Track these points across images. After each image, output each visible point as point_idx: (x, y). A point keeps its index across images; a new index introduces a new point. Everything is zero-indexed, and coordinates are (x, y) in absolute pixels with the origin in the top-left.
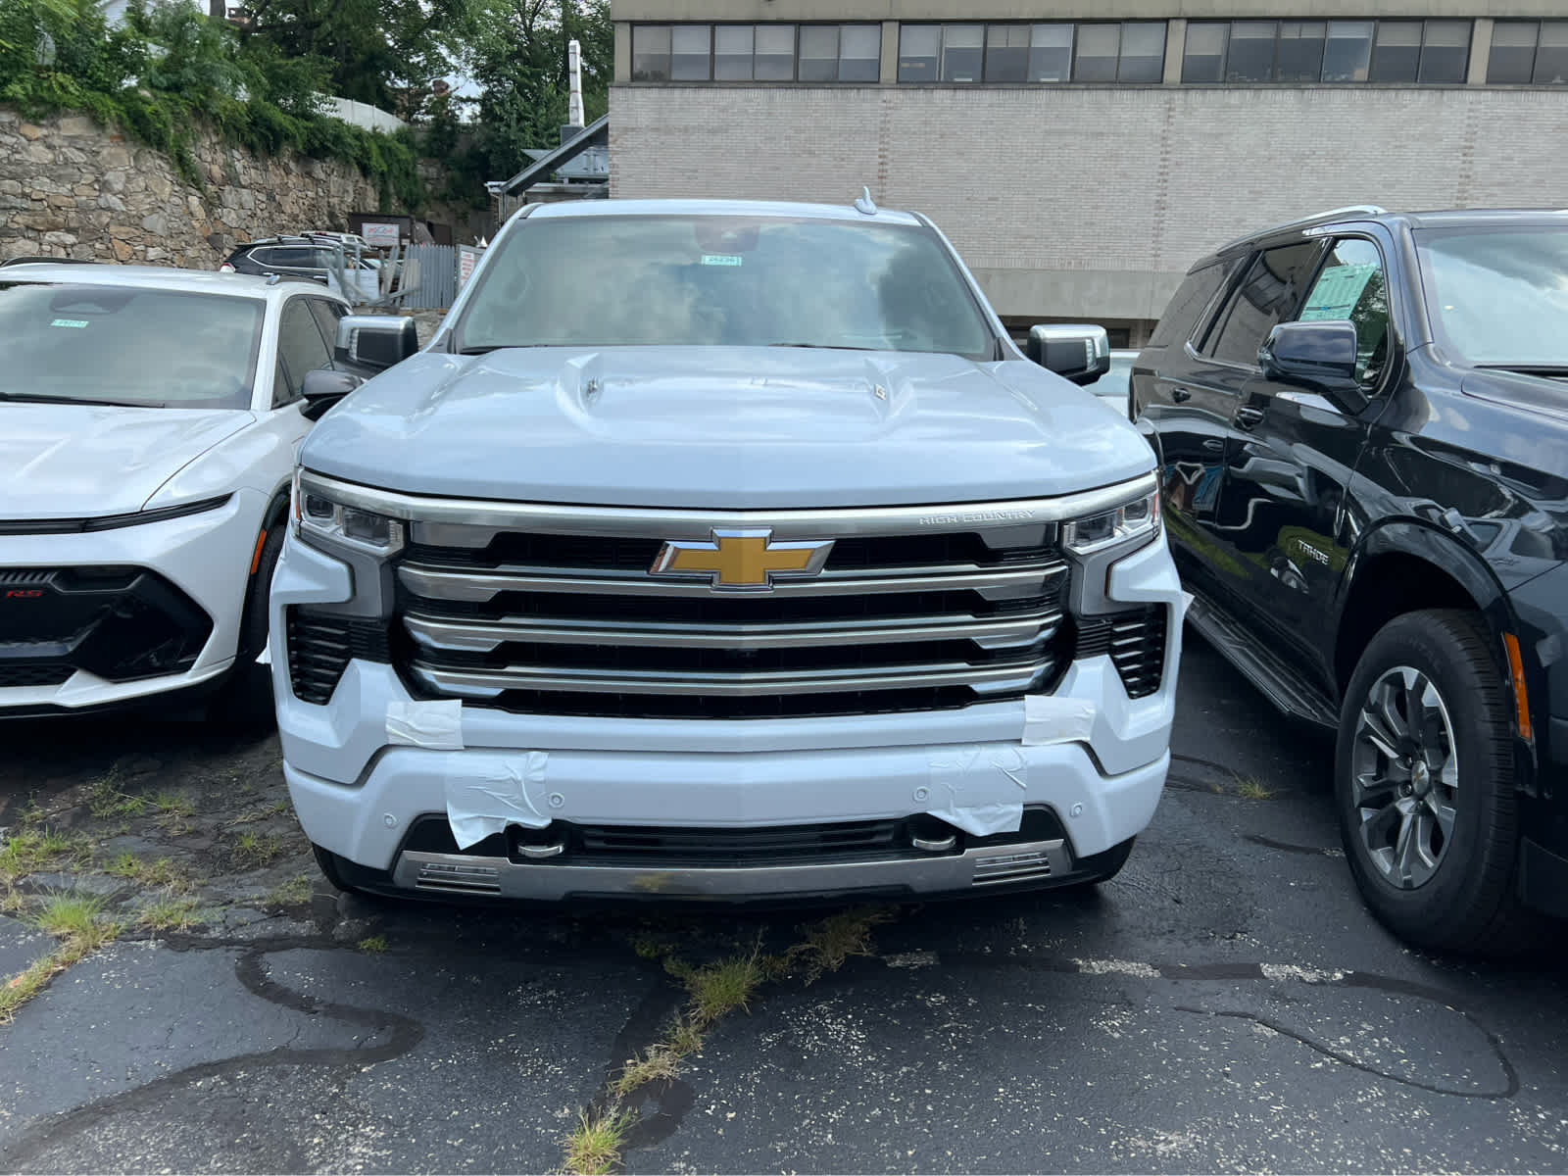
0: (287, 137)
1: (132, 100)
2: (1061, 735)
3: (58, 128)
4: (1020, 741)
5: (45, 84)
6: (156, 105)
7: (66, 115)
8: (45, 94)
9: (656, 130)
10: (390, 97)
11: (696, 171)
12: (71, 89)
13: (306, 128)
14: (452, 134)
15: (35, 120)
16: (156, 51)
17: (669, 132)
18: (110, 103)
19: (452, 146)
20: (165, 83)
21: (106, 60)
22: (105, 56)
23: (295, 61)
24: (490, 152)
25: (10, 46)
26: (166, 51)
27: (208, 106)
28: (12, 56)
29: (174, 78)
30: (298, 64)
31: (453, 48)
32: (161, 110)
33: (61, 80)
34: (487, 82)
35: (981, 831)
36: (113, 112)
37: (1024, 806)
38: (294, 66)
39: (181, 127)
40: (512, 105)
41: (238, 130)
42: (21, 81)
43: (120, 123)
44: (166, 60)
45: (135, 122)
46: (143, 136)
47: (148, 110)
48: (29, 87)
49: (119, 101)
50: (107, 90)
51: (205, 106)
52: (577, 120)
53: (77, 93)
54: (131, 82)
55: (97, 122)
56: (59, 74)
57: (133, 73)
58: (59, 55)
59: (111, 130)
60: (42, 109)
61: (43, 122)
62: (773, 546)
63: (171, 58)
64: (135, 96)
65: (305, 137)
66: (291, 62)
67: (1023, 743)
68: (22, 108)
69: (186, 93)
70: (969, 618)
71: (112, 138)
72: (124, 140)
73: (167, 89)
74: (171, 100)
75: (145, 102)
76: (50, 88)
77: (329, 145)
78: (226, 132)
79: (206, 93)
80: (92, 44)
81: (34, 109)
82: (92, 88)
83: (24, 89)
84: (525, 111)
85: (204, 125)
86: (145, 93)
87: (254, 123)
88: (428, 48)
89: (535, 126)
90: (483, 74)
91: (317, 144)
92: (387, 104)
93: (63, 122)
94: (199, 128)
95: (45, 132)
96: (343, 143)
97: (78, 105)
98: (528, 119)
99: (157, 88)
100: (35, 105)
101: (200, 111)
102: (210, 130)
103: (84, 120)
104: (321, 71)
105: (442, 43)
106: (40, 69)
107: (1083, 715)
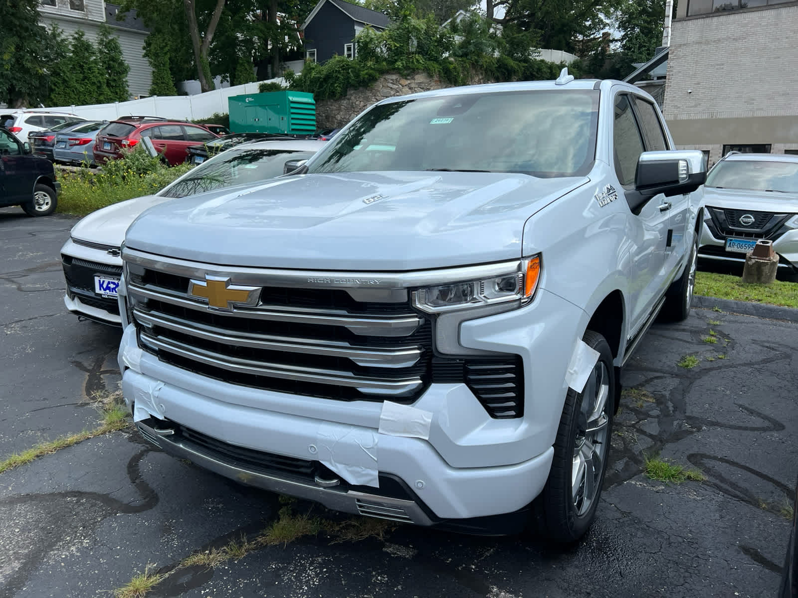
0: (514, 72)
1: (446, 63)
2: (405, 432)
3: (414, 79)
4: (378, 429)
5: (411, 60)
6: (455, 64)
7: (418, 73)
8: (410, 65)
9: (700, 43)
10: (572, 45)
11: (723, 65)
12: (421, 61)
13: (523, 67)
14: (603, 59)
15: (405, 77)
16: (458, 39)
17: (707, 43)
18: (436, 66)
19: (601, 66)
20: (461, 54)
21: (436, 46)
22: (436, 44)
23: (522, 34)
24: (621, 67)
25: (398, 45)
26: (463, 38)
27: (479, 62)
28: (399, 49)
29: (465, 50)
30: (525, 35)
31: (608, 14)
32: (457, 67)
33: (417, 58)
34: (625, 29)
35: (353, 481)
36: (436, 70)
37: (379, 472)
38: (522, 36)
39: (466, 73)
40: (636, 40)
41: (492, 72)
42: (402, 60)
43: (439, 75)
44: (463, 42)
45: (446, 73)
46: (448, 79)
47: (452, 66)
48: (404, 62)
49: (440, 64)
50: (436, 60)
51: (477, 61)
52: (667, 43)
53: (423, 63)
54: (446, 55)
55: (430, 76)
56: (417, 55)
57: (446, 51)
58: (418, 46)
59: (436, 78)
60: (409, 72)
61: (409, 77)
62: (231, 287)
63: (464, 42)
64: (447, 61)
65: (523, 71)
66: (520, 35)
67: (380, 431)
68: (401, 72)
69: (469, 57)
70: (347, 344)
71: (436, 81)
72: (440, 81)
73: (461, 56)
74: (462, 61)
75: (451, 63)
76: (413, 62)
77: (534, 73)
78: (486, 73)
79: (478, 56)
80: (431, 39)
81: (406, 72)
82: (429, 60)
83: (402, 63)
84: (644, 42)
85: (476, 71)
86: (452, 59)
87: (499, 67)
88: (594, 17)
89: (648, 50)
90: (623, 25)
91: (528, 72)
92: (570, 49)
93: (416, 77)
94: (474, 72)
95: (409, 82)
96: (541, 72)
97: (422, 68)
98: (645, 46)
99: (458, 56)
100: (406, 70)
101: (475, 65)
102: (479, 73)
103: (425, 74)
104: (535, 37)
105: (601, 12)
106: (409, 53)
107: (422, 422)
